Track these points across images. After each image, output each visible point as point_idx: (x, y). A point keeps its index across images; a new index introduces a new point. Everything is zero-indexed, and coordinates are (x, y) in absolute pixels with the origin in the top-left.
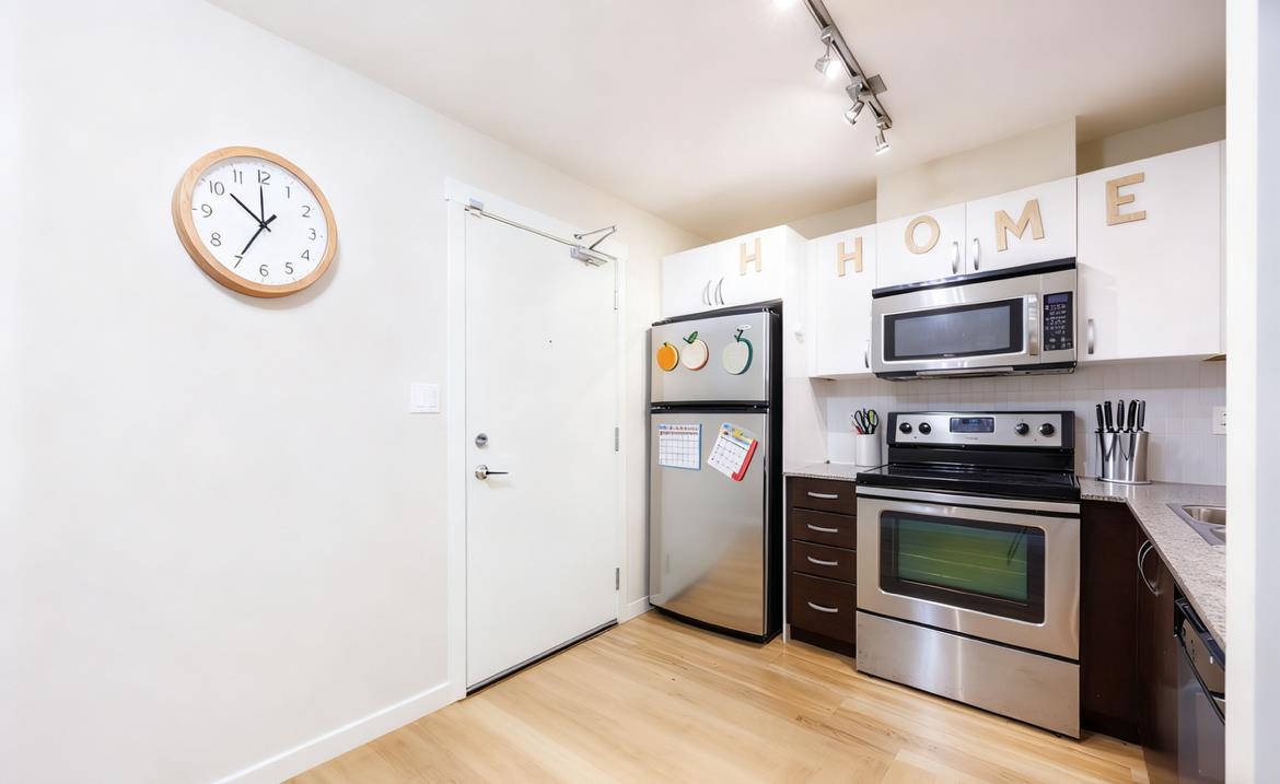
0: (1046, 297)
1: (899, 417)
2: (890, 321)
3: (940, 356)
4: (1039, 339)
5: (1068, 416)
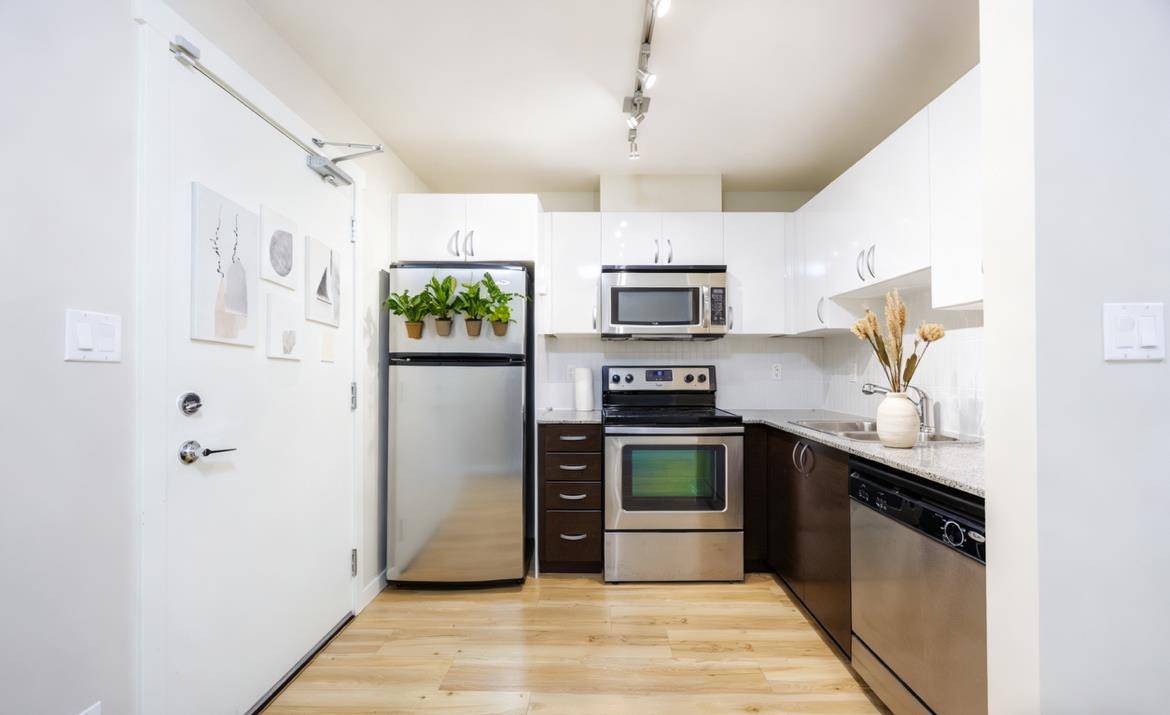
0: (712, 289)
1: (611, 370)
2: (615, 292)
3: (650, 324)
4: (709, 317)
5: (712, 369)
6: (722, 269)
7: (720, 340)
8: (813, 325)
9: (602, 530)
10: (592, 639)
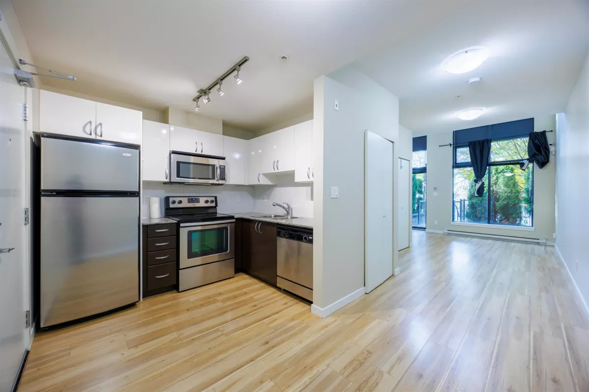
0: (220, 166)
2: (178, 163)
3: (194, 178)
4: (219, 177)
5: (216, 198)
6: (223, 159)
7: (221, 186)
8: (256, 182)
9: (178, 269)
10: (188, 310)
